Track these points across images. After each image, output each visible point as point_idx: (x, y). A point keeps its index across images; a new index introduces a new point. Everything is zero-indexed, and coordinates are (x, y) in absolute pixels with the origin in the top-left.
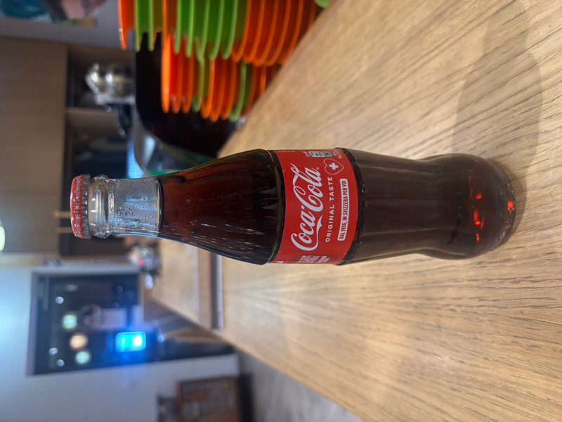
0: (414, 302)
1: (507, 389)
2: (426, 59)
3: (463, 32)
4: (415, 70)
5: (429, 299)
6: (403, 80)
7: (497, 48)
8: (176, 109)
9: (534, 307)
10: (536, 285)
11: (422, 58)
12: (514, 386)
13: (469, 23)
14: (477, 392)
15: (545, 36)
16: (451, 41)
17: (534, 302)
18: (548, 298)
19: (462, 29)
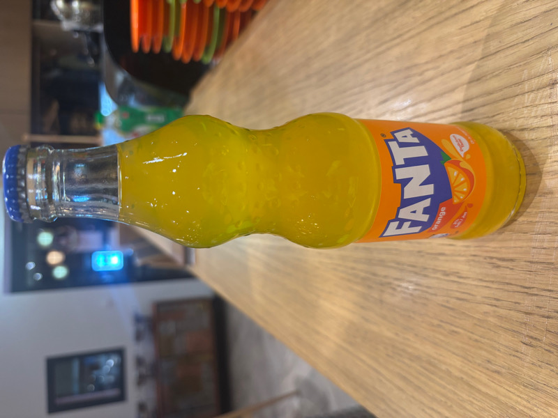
0: (363, 274)
1: (430, 363)
2: (389, 45)
3: (424, 27)
4: (379, 54)
5: (374, 274)
6: (367, 61)
7: (452, 52)
8: (147, 49)
9: (458, 299)
10: (461, 280)
11: (386, 42)
12: (436, 362)
13: (430, 19)
14: (407, 361)
15: (495, 51)
16: (412, 33)
17: (458, 295)
18: (469, 294)
19: (423, 23)
